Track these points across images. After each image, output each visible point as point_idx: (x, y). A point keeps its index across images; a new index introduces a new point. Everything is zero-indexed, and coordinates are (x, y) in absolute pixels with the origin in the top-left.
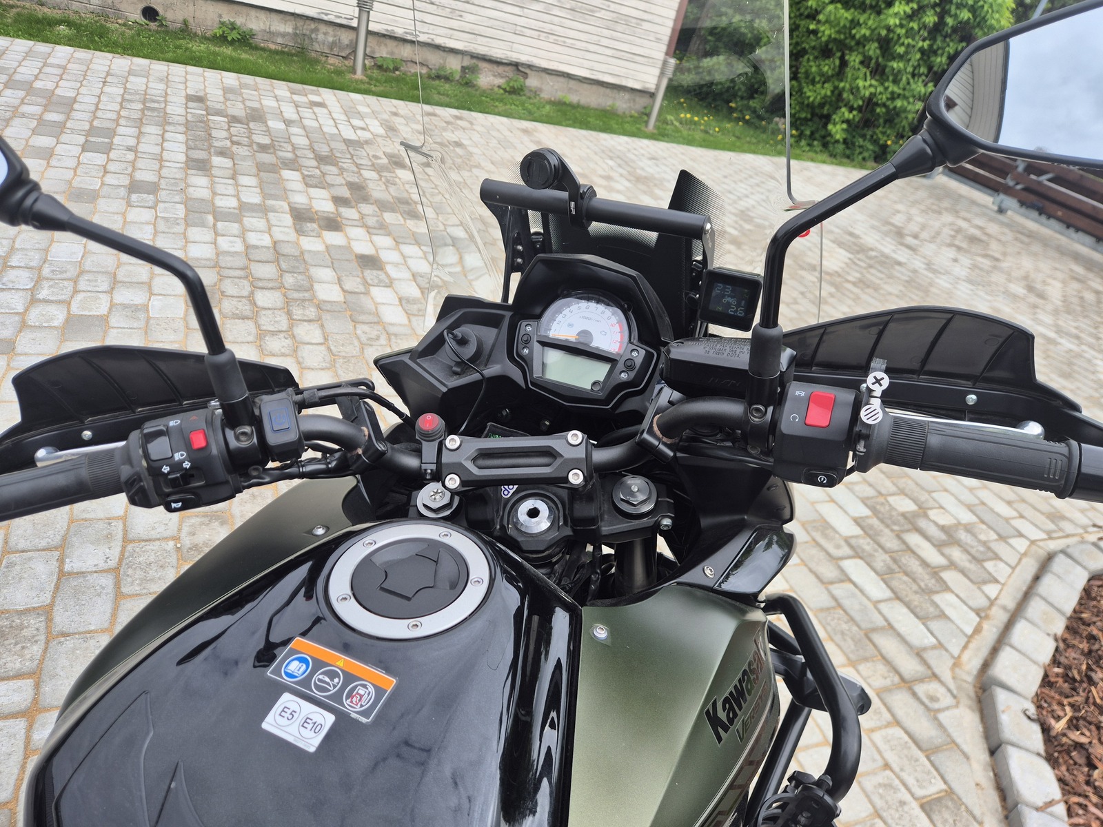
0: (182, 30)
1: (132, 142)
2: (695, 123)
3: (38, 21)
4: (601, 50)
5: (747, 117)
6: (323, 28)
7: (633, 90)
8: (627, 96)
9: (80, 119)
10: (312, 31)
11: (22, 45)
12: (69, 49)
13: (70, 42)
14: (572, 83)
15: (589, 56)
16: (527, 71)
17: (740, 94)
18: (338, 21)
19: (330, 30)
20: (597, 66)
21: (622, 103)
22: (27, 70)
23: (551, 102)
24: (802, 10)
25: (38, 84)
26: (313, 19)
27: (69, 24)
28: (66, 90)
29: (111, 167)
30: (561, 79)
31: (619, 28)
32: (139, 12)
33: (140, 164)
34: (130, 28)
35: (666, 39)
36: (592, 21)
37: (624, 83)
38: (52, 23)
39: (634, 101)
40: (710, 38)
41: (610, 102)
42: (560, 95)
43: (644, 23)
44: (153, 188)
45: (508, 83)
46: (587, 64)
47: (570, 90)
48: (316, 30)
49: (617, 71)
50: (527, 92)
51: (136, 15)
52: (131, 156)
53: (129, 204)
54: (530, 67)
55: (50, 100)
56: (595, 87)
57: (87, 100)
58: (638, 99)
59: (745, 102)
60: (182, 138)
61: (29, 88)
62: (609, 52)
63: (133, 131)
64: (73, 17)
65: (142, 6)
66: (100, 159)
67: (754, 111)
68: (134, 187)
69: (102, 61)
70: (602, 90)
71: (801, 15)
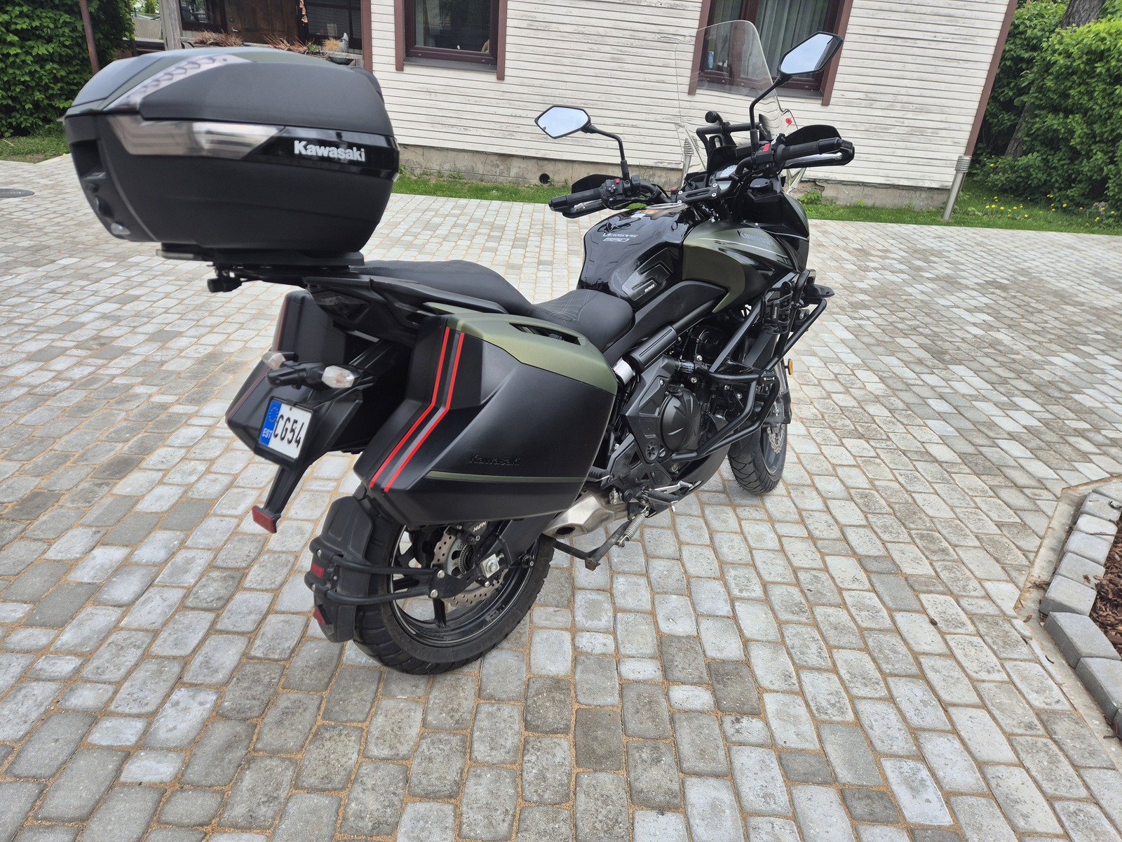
0: (563, 187)
1: (538, 244)
2: (1002, 212)
3: (481, 190)
4: (895, 159)
5: (1065, 205)
6: (658, 173)
7: (930, 189)
8: (924, 195)
9: (509, 234)
10: (650, 176)
11: (474, 202)
12: (499, 202)
13: (499, 199)
14: (867, 190)
15: (883, 166)
16: (824, 185)
17: (1057, 185)
18: (670, 166)
19: (663, 173)
20: (892, 173)
21: (919, 202)
22: (479, 214)
23: (846, 207)
24: (1115, 100)
25: (485, 220)
26: (651, 167)
27: (497, 189)
28: (500, 221)
29: (527, 255)
30: (857, 188)
31: (914, 139)
32: (538, 178)
33: (542, 253)
34: (532, 189)
35: (965, 142)
36: (886, 136)
37: (920, 184)
38: (488, 190)
39: (932, 198)
40: (1026, 139)
41: (906, 202)
42: (855, 201)
43: (940, 131)
44: (551, 263)
45: (806, 196)
46: (882, 173)
47: (865, 196)
48: (654, 175)
49: (912, 175)
50: (824, 202)
51: (536, 181)
52: (538, 250)
53: (538, 270)
54: (826, 181)
55: (492, 227)
56: (890, 191)
57: (511, 226)
58: (936, 196)
59: (1063, 193)
60: (565, 241)
61: (482, 222)
62: (905, 160)
63: (538, 239)
64: (501, 186)
65: (540, 174)
66: (522, 251)
67: (1072, 199)
68: (540, 263)
69: (517, 206)
70: (898, 192)
71: (1115, 104)
